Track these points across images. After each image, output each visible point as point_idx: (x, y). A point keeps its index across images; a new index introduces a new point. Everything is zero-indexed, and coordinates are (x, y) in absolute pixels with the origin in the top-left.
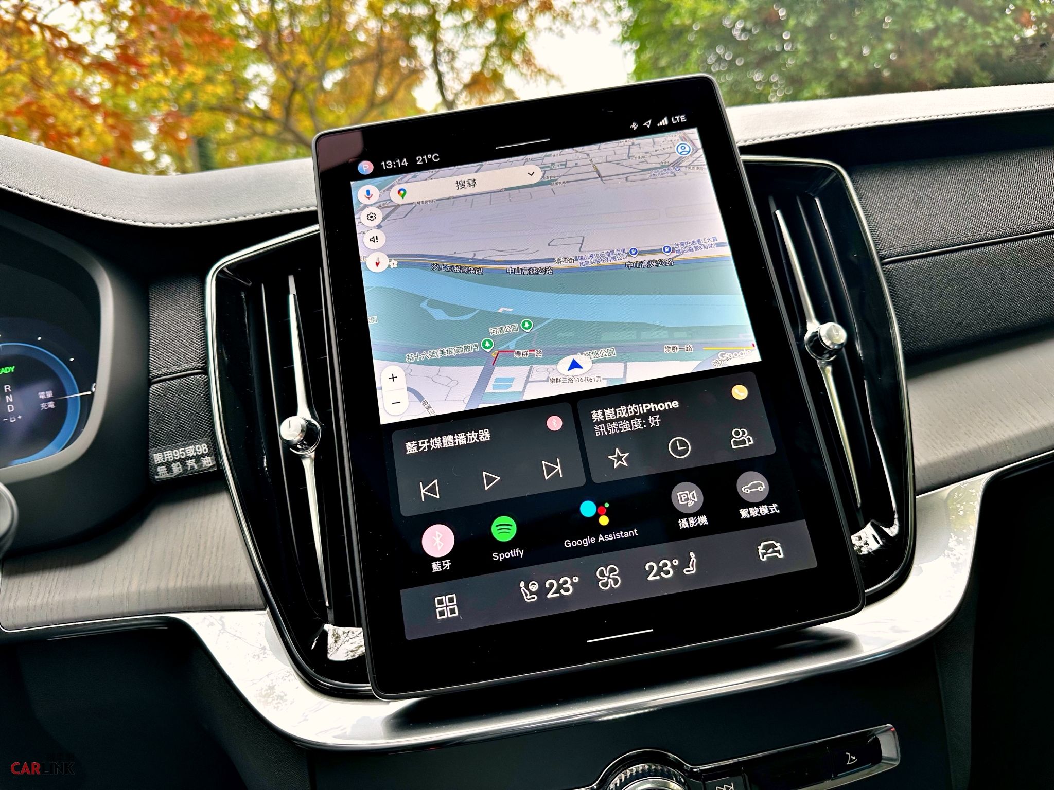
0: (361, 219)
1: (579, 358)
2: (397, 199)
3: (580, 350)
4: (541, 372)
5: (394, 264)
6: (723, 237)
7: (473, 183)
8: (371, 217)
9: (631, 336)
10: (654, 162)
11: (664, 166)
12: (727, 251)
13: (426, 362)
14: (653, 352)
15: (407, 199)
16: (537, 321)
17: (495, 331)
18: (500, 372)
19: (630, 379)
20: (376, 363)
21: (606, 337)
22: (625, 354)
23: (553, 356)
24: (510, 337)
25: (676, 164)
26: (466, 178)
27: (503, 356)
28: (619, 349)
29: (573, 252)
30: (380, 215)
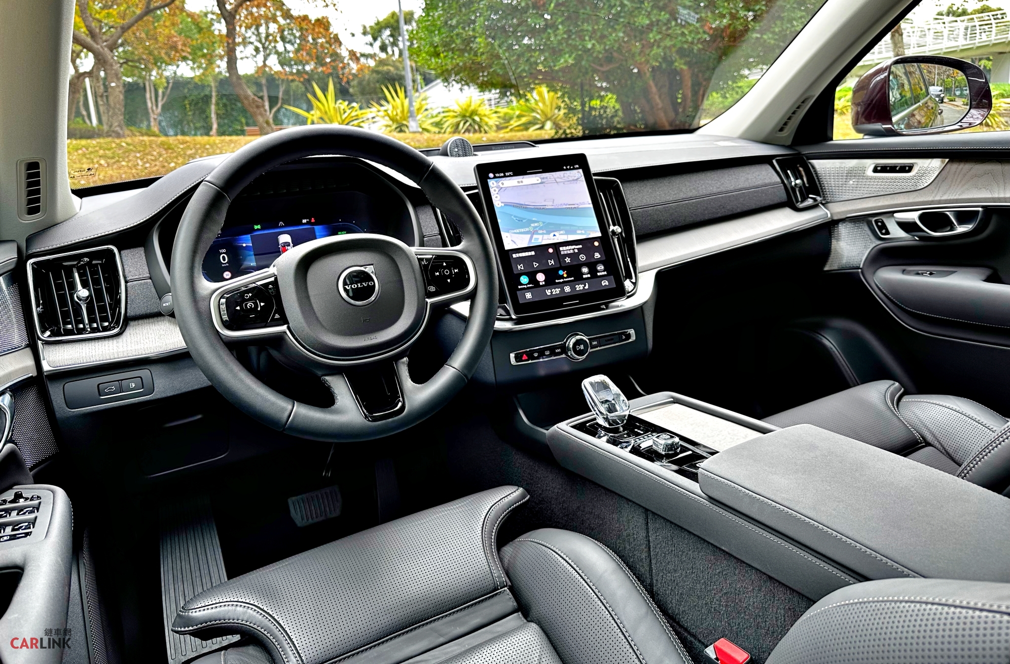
0: (492, 191)
1: (555, 233)
2: (501, 186)
3: (556, 231)
4: (546, 237)
5: (503, 205)
6: (590, 201)
7: (522, 182)
8: (495, 190)
9: (568, 228)
10: (571, 179)
11: (574, 180)
12: (591, 206)
13: (515, 233)
14: (574, 233)
15: (504, 186)
16: (544, 223)
17: (533, 225)
18: (535, 236)
19: (569, 240)
20: (502, 233)
21: (562, 228)
22: (568, 233)
23: (548, 233)
24: (536, 227)
25: (577, 180)
26: (520, 180)
27: (535, 232)
28: (566, 231)
29: (551, 203)
30: (497, 190)
